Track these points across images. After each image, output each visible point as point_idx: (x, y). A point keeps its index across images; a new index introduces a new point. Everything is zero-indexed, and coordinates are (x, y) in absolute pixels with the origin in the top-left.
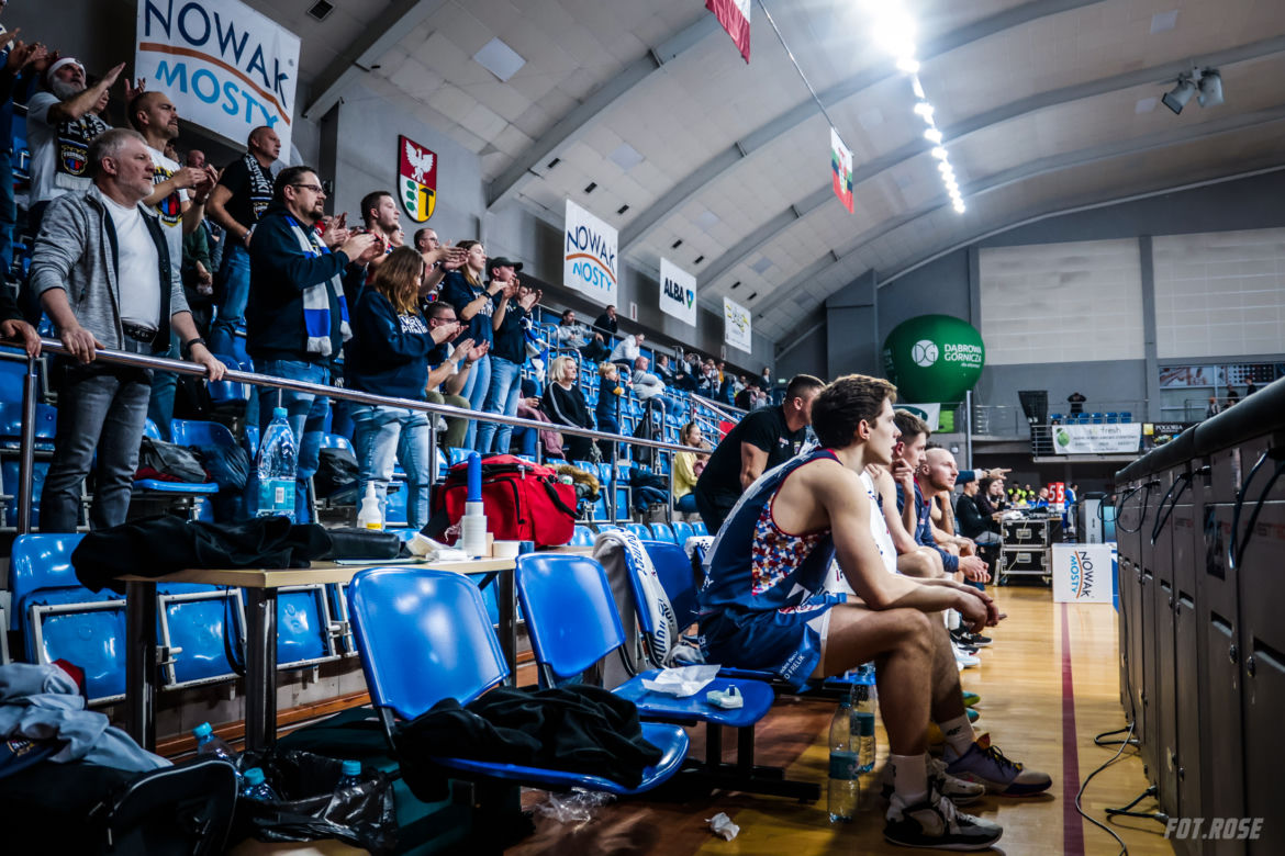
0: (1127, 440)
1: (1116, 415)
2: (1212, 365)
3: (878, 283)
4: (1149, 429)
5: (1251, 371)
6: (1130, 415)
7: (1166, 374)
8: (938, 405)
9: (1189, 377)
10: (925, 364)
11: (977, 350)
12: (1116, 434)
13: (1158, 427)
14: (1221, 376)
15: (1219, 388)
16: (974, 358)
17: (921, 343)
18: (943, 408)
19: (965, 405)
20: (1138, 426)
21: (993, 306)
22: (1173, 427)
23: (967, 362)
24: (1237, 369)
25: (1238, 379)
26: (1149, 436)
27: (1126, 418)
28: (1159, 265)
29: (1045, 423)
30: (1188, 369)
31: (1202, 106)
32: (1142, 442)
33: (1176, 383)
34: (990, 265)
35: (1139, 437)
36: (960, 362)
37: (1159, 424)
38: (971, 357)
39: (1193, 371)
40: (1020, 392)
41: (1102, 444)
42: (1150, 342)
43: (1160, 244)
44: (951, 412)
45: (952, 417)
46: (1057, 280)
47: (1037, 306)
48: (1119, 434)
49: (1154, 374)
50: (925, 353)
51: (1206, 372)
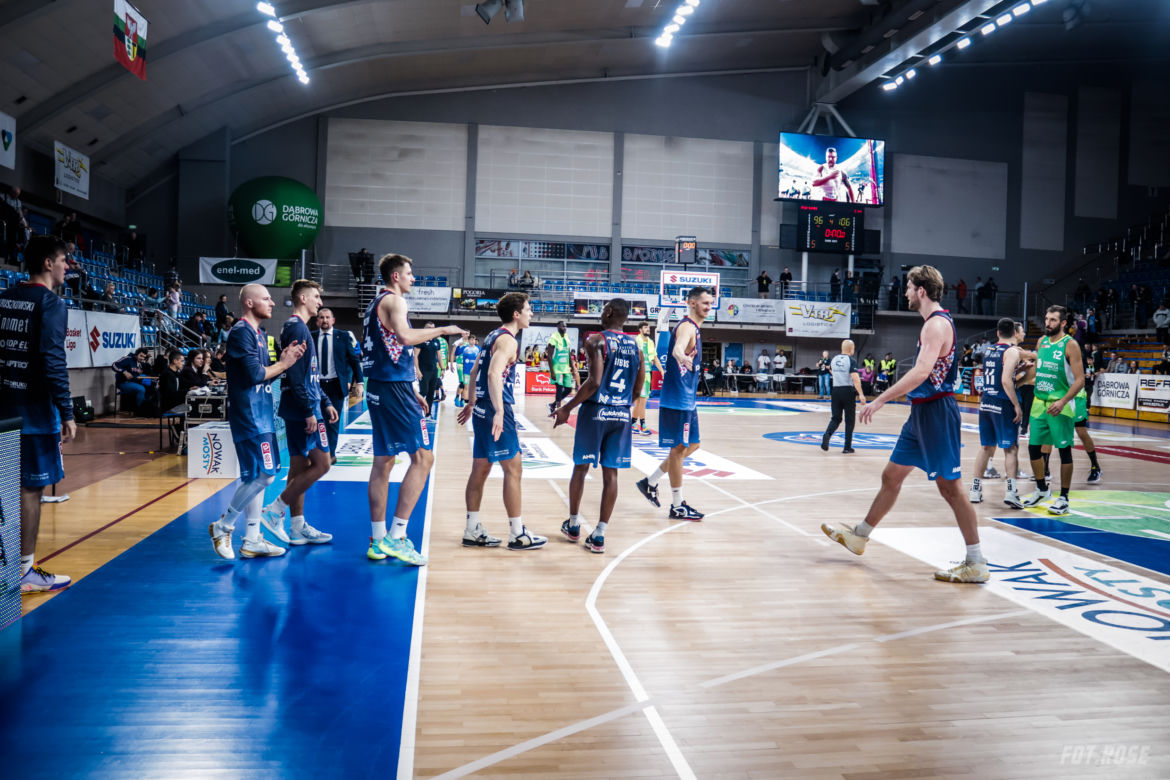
0: (439, 301)
1: (434, 279)
2: (517, 240)
3: (233, 140)
4: (458, 293)
5: (548, 248)
6: (445, 279)
7: (481, 245)
8: (275, 261)
9: (499, 249)
10: (264, 222)
11: (314, 212)
12: (430, 296)
13: (465, 291)
14: (524, 250)
15: (522, 260)
16: (310, 220)
17: (260, 202)
18: (280, 264)
19: (300, 262)
20: (449, 290)
21: (337, 173)
22: (478, 292)
23: (304, 224)
24: (538, 246)
25: (537, 254)
26: (458, 299)
27: (442, 283)
28: (483, 151)
29: (370, 283)
30: (499, 242)
31: (507, 20)
32: (451, 304)
33: (488, 254)
34: (338, 134)
35: (449, 299)
36: (297, 223)
37: (467, 289)
38: (307, 219)
39: (503, 245)
40: (350, 254)
41: (418, 304)
42: (470, 217)
43: (485, 133)
44: (288, 268)
45: (288, 273)
46: (395, 154)
47: (377, 176)
48: (432, 296)
49: (471, 245)
50: (265, 211)
51: (513, 246)
